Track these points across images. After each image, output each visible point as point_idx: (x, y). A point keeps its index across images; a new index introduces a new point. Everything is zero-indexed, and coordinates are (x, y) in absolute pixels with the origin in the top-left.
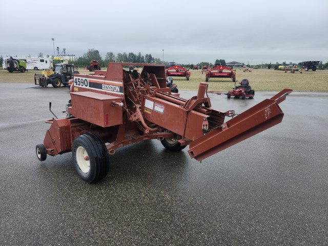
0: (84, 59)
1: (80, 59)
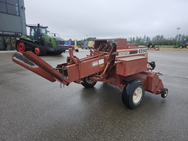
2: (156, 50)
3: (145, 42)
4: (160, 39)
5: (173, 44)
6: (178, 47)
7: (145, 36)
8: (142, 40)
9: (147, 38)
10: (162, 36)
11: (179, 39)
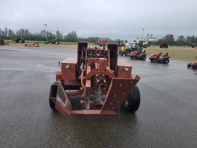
0: (162, 40)
1: (160, 40)
2: (36, 46)
3: (8, 35)
4: (26, 33)
5: (40, 39)
6: (48, 43)
7: (6, 29)
8: (3, 33)
9: (10, 31)
10: (27, 31)
11: (45, 35)
